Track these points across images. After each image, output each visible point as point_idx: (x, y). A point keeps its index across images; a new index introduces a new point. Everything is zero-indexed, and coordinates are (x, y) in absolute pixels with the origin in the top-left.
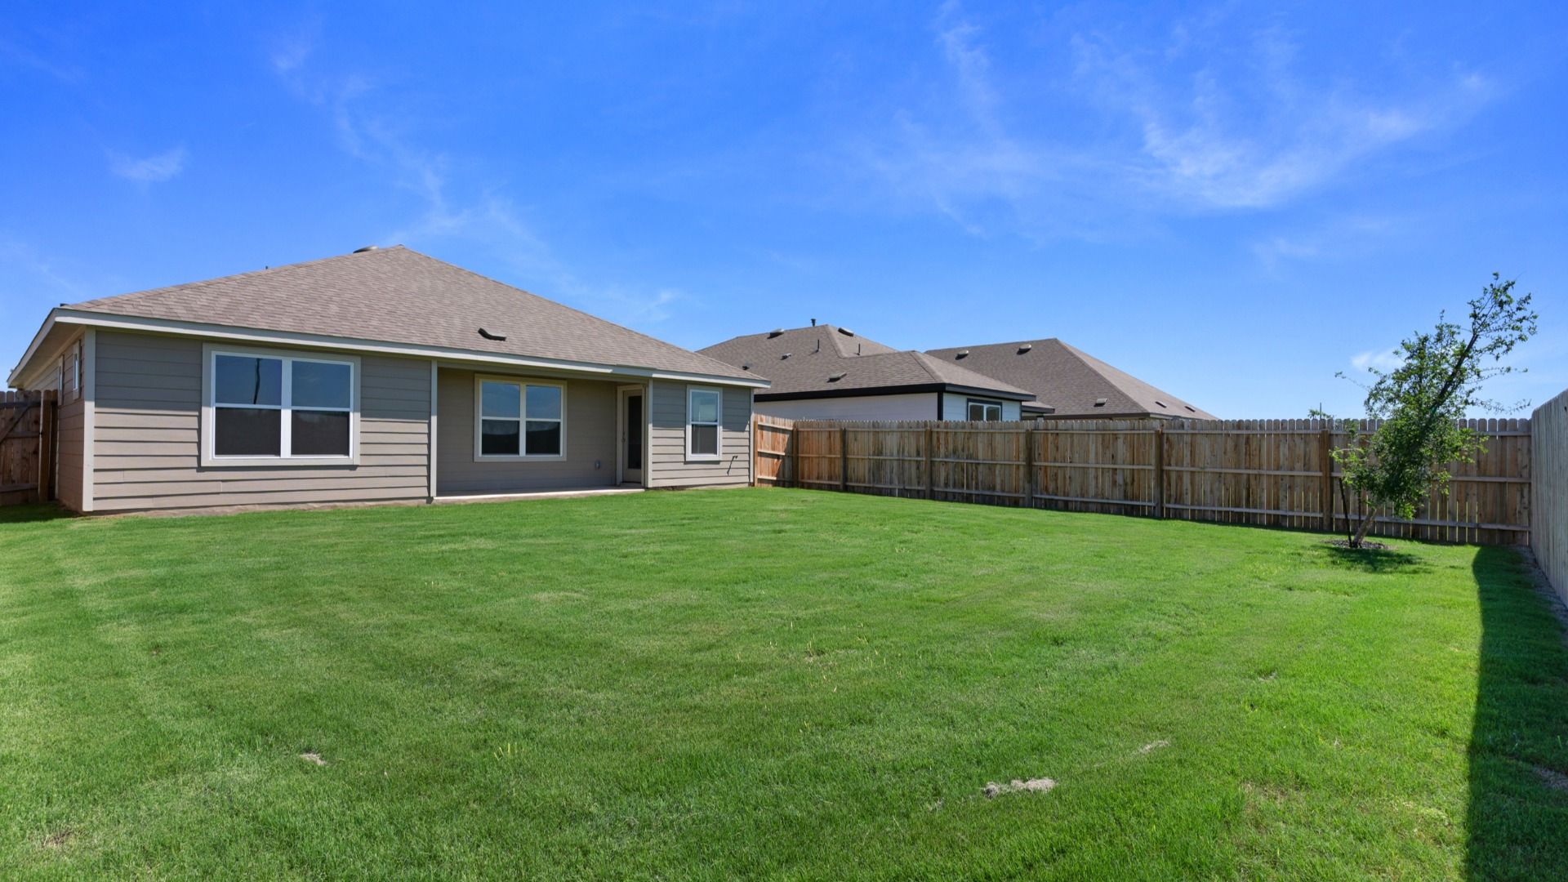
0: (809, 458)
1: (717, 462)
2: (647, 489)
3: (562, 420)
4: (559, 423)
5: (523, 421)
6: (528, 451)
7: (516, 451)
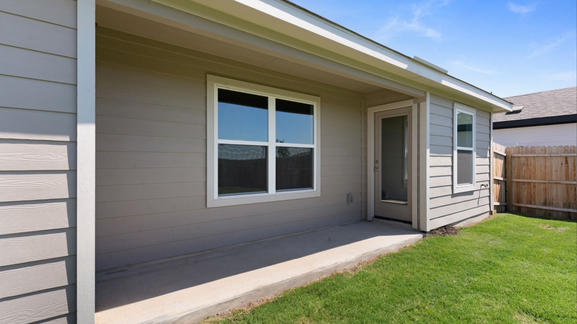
0: (529, 183)
1: (471, 193)
2: (424, 232)
3: (315, 146)
4: (312, 150)
5: (272, 147)
6: (279, 187)
7: (264, 188)
